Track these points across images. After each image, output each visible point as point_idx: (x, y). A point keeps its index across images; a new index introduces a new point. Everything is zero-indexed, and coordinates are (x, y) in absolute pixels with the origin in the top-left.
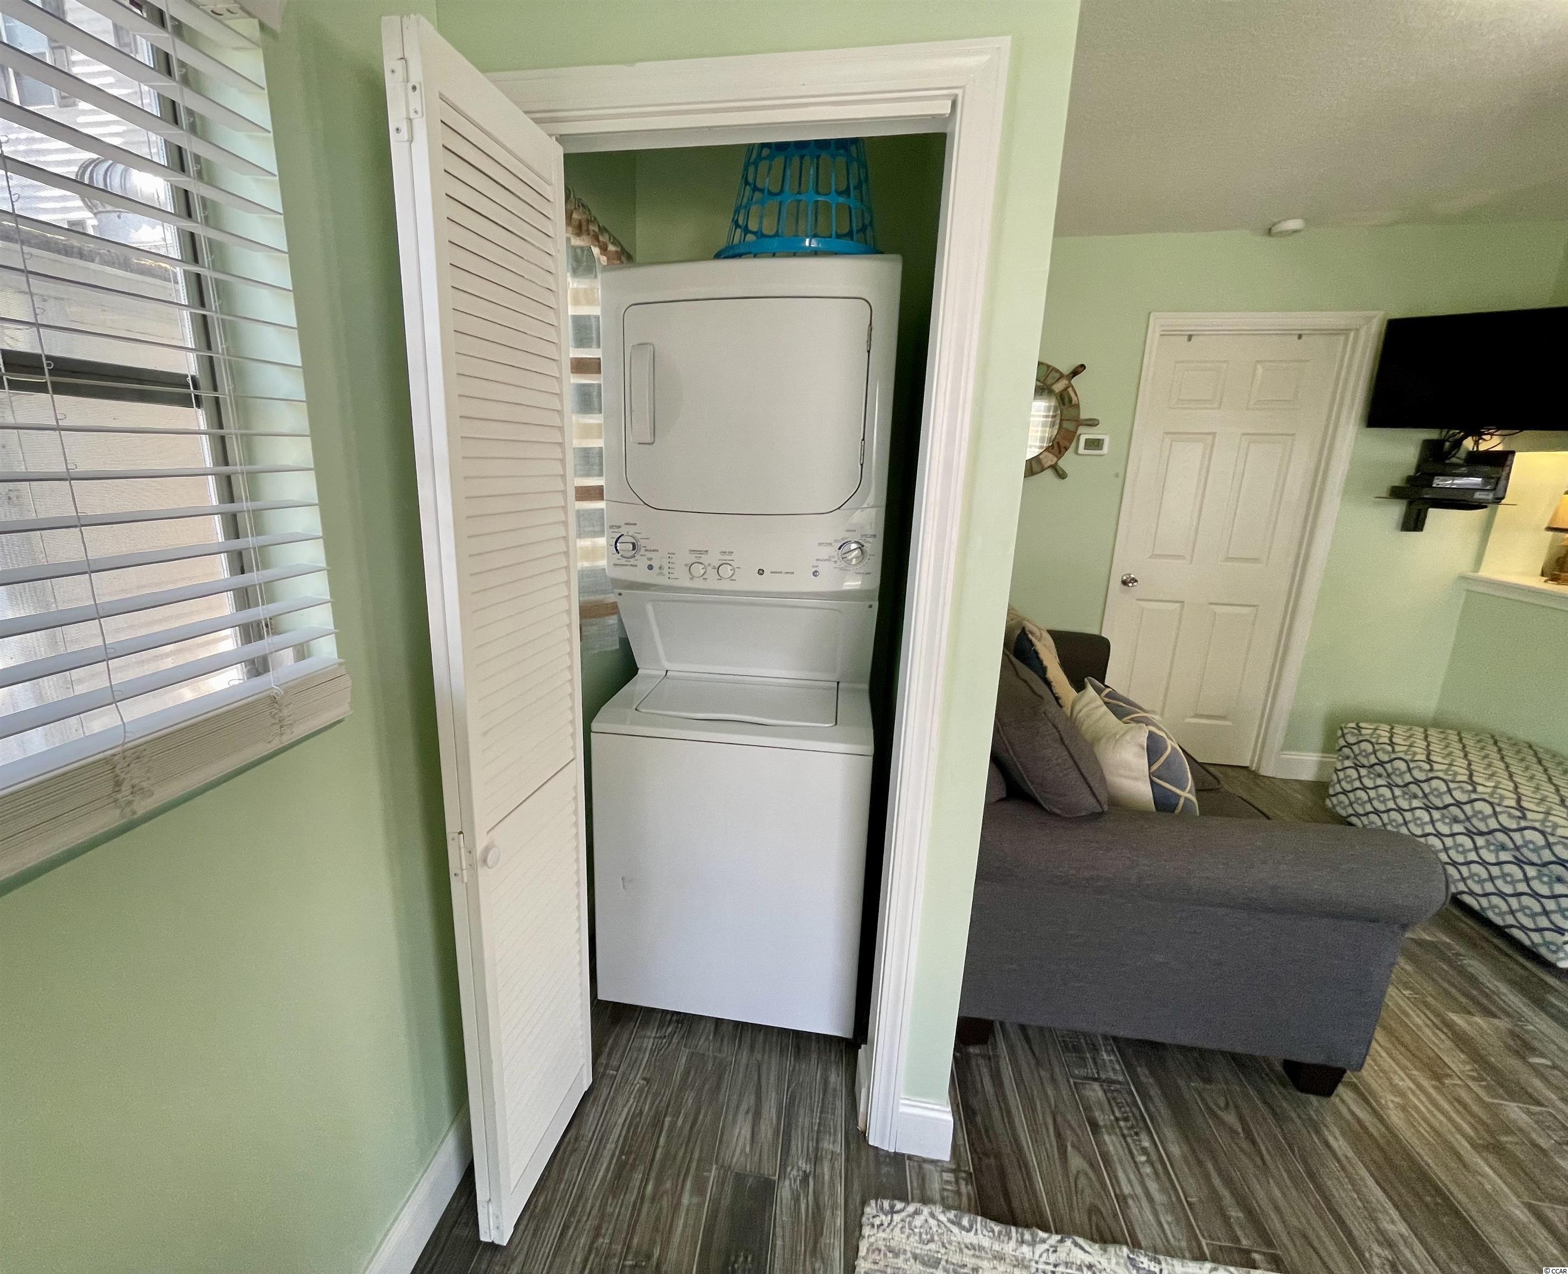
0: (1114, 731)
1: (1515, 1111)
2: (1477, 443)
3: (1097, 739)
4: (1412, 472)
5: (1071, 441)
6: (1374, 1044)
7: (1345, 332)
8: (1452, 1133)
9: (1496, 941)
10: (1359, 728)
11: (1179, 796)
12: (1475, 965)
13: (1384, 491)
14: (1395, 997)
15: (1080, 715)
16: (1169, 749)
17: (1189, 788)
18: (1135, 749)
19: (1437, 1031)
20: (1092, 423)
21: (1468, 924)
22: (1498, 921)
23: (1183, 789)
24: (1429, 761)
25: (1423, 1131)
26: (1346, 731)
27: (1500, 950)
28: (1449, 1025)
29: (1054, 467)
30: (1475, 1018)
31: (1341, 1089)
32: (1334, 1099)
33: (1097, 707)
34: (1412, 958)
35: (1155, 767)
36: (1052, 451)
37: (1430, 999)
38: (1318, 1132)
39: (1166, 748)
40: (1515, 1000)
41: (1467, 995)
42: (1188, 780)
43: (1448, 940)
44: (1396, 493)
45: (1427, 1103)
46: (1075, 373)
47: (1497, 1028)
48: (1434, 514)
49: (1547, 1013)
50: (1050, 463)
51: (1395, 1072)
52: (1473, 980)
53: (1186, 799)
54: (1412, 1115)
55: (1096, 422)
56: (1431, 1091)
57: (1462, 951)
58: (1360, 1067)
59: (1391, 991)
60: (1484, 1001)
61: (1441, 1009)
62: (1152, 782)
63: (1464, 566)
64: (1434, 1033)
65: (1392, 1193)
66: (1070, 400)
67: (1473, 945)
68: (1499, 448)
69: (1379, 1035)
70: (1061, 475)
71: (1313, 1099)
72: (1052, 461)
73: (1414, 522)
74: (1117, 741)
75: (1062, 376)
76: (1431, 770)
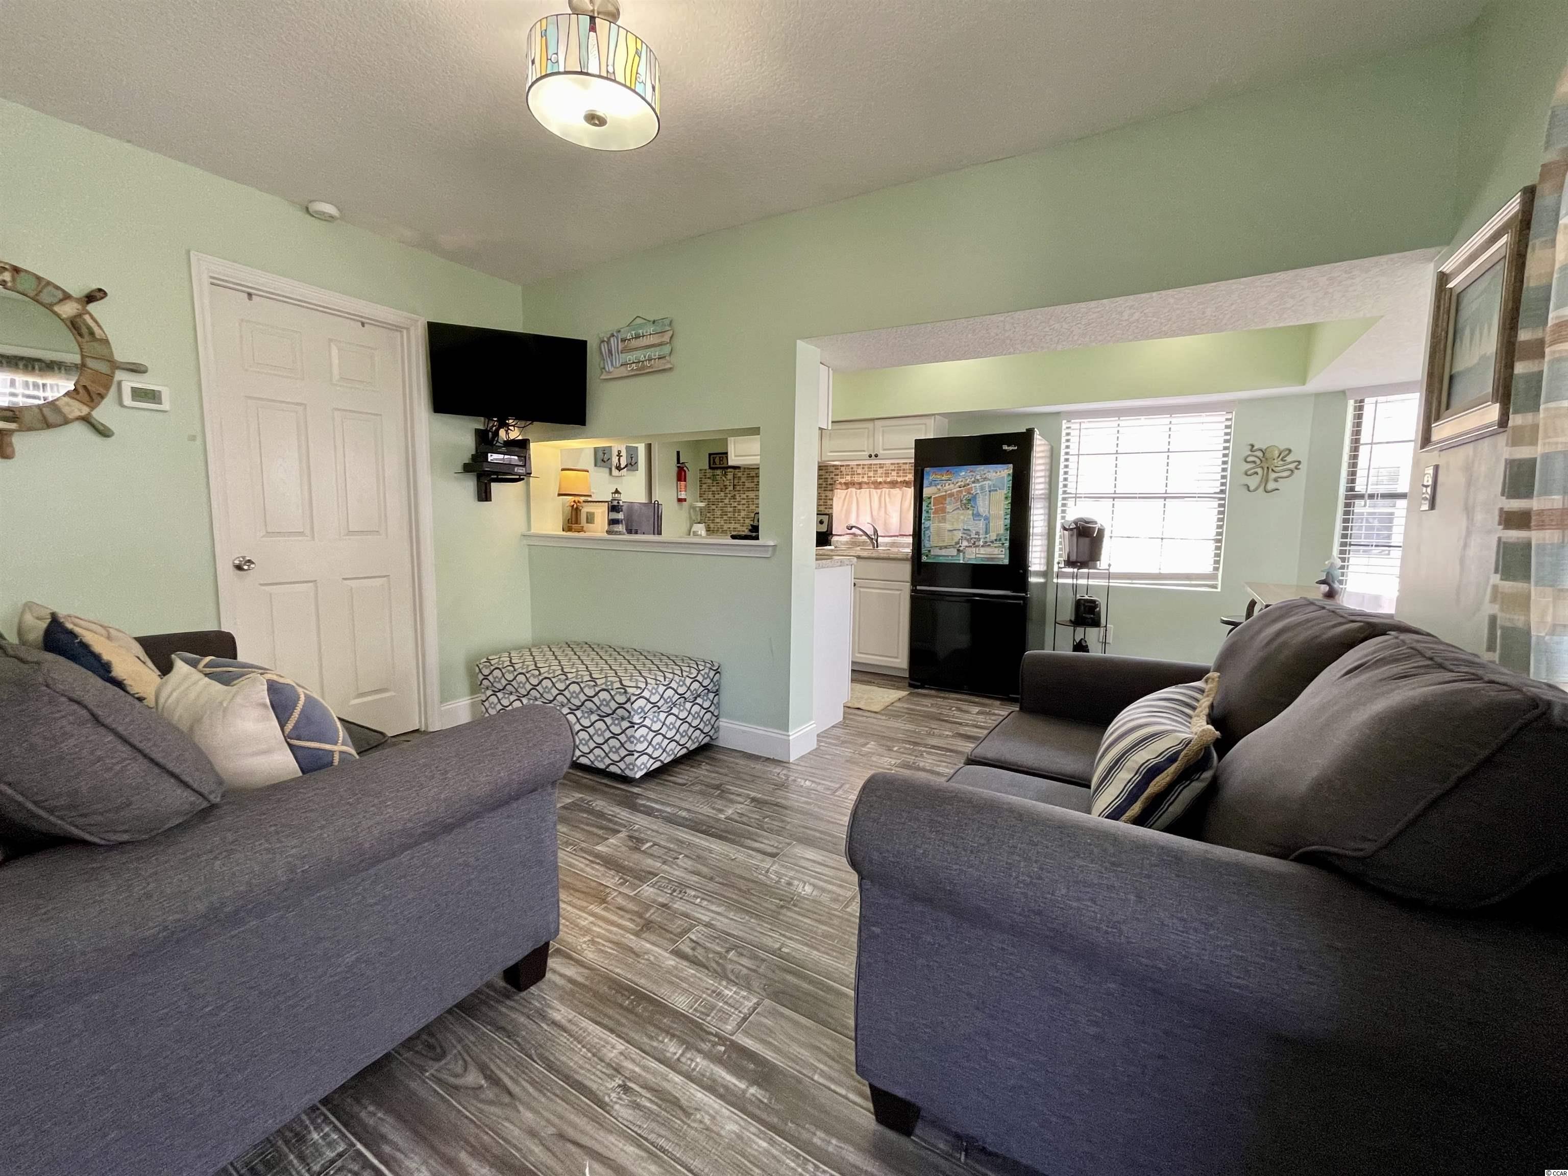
0: (219, 700)
1: (647, 891)
2: (507, 433)
3: (197, 720)
4: (474, 452)
5: (107, 387)
6: (562, 905)
7: (397, 328)
8: (623, 936)
9: (603, 781)
10: (488, 661)
11: (332, 752)
12: (599, 804)
13: (460, 469)
14: (564, 857)
15: (170, 701)
16: (302, 698)
17: (341, 739)
18: (256, 713)
19: (594, 865)
20: (136, 369)
21: (587, 779)
22: (601, 766)
23: (336, 743)
24: (537, 668)
25: (609, 950)
26: (481, 666)
27: (606, 785)
28: (598, 855)
29: (86, 420)
30: (611, 840)
31: (552, 963)
32: (549, 975)
33: (195, 683)
34: (563, 820)
35: (289, 726)
36: (78, 397)
37: (584, 845)
38: (544, 1017)
39: (298, 699)
40: (624, 814)
41: (601, 828)
42: (337, 731)
43: (581, 796)
44: (467, 468)
45: (604, 925)
46: (91, 298)
47: (620, 838)
48: (496, 488)
49: (641, 812)
50: (77, 413)
51: (580, 917)
52: (601, 815)
53: (341, 752)
54: (599, 943)
55: (143, 369)
56: (603, 913)
57: (590, 798)
58: (557, 931)
59: (561, 854)
60: (611, 825)
61: (590, 847)
62: (290, 746)
63: (523, 529)
64: (593, 868)
65: (606, 1021)
66: (92, 333)
67: (593, 790)
68: (520, 438)
69: (563, 895)
70: (103, 432)
71: (533, 989)
72: (80, 410)
73: (484, 495)
74: (225, 711)
75: (67, 297)
76: (540, 674)
